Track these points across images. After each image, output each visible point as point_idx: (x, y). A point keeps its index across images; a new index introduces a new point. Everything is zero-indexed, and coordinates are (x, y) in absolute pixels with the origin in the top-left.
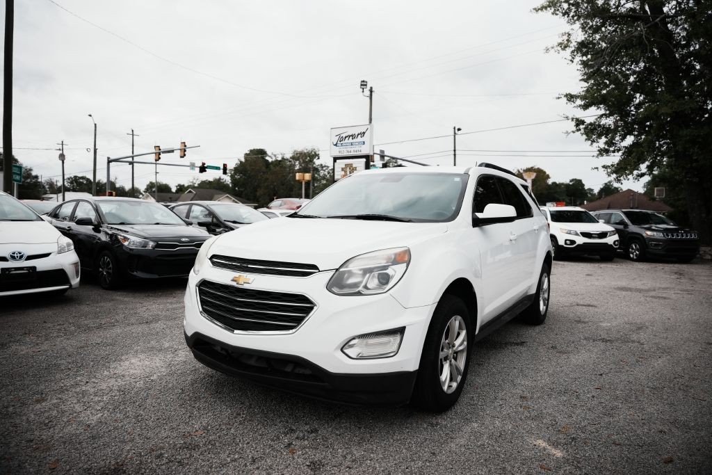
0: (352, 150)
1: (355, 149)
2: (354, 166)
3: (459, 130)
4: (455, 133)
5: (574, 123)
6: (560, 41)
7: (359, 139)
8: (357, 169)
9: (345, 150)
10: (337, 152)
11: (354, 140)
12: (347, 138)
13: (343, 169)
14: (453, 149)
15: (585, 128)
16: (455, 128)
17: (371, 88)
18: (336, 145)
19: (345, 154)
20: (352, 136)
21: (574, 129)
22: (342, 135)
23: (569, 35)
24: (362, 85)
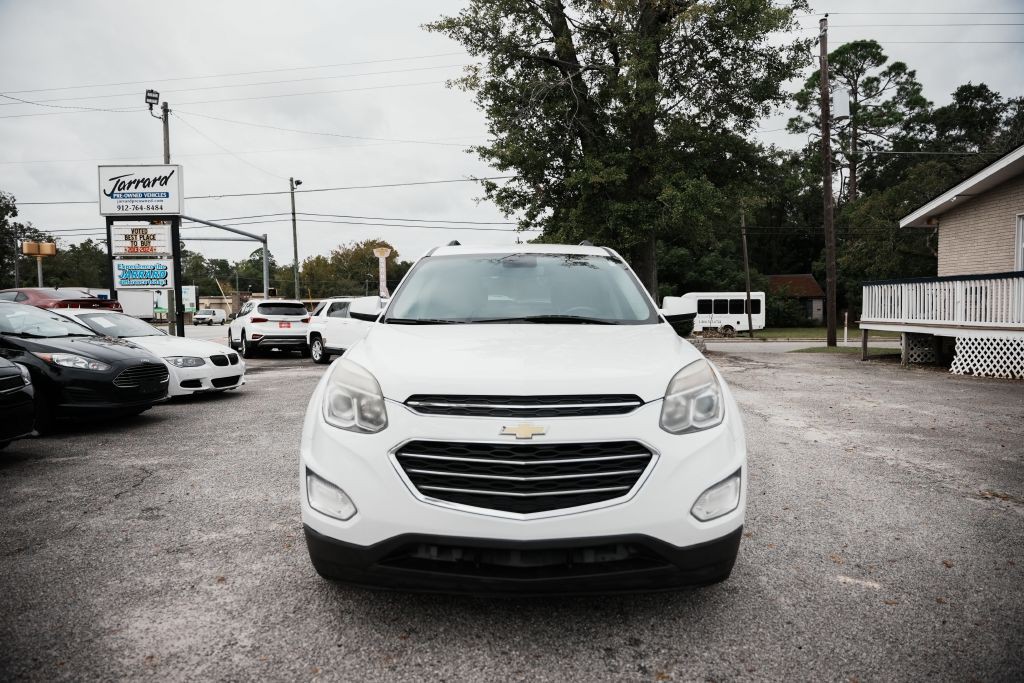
0: (145, 205)
1: (151, 204)
2: (150, 232)
3: (298, 183)
4: (293, 188)
5: (484, 188)
6: (465, 77)
7: (157, 188)
8: (156, 237)
9: (130, 205)
10: (112, 207)
11: (147, 190)
12: (133, 186)
13: (127, 237)
14: (291, 211)
15: (498, 195)
16: (291, 180)
17: (165, 104)
18: (111, 195)
19: (131, 211)
20: (143, 181)
21: (485, 195)
22: (122, 180)
23: (476, 70)
24: (147, 97)
